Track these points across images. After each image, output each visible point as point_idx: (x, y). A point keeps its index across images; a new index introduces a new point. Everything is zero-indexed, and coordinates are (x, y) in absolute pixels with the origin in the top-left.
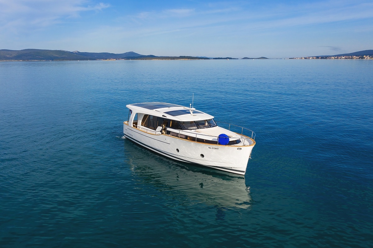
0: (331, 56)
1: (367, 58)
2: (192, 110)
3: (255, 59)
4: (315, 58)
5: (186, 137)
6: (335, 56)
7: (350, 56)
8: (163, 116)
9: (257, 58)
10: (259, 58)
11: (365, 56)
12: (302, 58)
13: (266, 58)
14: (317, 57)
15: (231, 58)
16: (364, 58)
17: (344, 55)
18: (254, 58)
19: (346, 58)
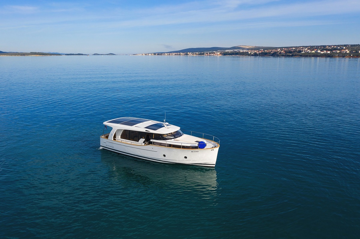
0: (164, 53)
1: (190, 55)
2: (166, 125)
3: (105, 55)
4: (153, 54)
5: (170, 146)
6: (168, 53)
7: (178, 52)
8: (146, 131)
9: (106, 54)
10: (107, 55)
11: (188, 53)
12: (143, 54)
13: (114, 54)
14: (155, 54)
15: (82, 54)
16: (188, 54)
17: (174, 52)
18: (103, 55)
19: (176, 55)
